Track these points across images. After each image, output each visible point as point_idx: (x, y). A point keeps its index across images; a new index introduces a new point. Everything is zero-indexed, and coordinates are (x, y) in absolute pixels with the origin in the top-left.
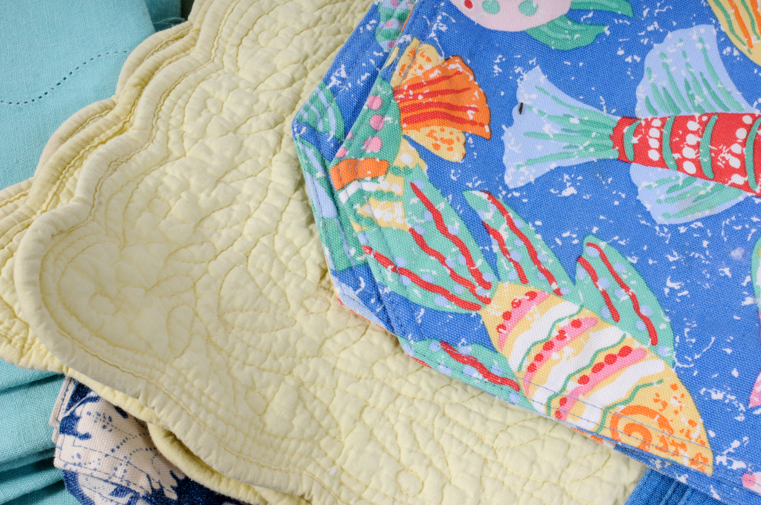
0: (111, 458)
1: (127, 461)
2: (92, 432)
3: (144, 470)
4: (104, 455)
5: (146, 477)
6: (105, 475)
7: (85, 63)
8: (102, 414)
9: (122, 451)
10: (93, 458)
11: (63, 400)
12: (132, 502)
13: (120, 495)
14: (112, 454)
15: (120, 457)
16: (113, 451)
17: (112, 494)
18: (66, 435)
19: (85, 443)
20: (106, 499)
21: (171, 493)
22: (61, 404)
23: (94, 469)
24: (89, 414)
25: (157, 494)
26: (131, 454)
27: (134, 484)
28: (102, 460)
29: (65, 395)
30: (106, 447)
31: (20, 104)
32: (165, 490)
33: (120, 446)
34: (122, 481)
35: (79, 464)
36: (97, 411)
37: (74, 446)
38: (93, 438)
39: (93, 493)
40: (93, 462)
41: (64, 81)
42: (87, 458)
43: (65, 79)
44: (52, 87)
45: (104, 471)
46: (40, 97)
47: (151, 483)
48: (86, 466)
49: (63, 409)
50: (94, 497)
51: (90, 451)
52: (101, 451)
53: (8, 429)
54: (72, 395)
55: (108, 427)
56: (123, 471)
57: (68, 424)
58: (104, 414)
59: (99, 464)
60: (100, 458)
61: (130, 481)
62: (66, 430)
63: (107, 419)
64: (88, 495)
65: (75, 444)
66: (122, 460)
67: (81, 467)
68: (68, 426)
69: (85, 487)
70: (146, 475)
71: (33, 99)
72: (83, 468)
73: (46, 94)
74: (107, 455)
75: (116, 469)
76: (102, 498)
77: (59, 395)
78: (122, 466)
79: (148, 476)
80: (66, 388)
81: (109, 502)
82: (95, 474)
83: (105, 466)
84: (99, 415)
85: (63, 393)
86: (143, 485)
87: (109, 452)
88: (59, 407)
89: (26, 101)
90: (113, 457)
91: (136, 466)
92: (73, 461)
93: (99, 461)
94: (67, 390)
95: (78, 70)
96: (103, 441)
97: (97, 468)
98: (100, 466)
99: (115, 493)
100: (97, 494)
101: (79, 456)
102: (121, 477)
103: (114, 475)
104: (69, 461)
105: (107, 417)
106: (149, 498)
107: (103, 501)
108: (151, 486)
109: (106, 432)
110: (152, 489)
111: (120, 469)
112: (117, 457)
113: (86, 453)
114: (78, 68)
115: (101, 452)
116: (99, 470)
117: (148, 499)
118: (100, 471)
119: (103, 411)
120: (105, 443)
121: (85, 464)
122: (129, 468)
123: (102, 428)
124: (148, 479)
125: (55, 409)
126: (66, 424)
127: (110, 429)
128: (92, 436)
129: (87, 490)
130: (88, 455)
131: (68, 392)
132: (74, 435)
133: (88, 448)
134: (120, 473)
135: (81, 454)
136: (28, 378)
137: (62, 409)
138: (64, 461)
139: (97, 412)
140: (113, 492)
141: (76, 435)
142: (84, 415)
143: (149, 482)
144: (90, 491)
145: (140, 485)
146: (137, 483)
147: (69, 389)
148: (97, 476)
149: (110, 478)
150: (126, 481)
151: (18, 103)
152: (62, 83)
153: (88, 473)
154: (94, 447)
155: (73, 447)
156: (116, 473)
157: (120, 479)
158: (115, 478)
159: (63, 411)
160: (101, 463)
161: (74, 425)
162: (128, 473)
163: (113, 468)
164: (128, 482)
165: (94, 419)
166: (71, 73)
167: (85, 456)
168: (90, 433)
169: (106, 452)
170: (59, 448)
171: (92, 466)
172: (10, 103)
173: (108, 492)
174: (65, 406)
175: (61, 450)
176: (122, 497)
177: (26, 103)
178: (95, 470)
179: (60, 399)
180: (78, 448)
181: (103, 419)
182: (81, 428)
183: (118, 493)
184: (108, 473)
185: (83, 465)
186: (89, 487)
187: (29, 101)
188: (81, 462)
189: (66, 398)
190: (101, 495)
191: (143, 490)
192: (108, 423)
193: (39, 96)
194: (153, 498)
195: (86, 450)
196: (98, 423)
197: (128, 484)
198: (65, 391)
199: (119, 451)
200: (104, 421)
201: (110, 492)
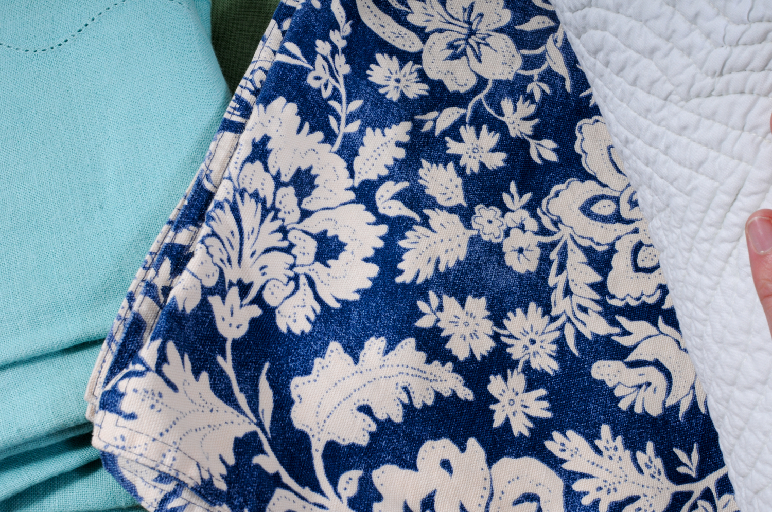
0: (160, 443)
1: (176, 447)
2: (138, 412)
3: (194, 457)
4: (152, 439)
5: (196, 466)
6: (152, 462)
7: (109, 9)
8: (150, 390)
9: (171, 435)
10: (139, 442)
11: (100, 372)
12: (178, 490)
13: (165, 481)
14: (161, 439)
15: (169, 442)
16: (161, 435)
17: (156, 480)
18: (107, 412)
19: (130, 423)
20: (149, 485)
21: (220, 483)
22: (97, 377)
23: (139, 454)
24: (135, 391)
25: (207, 485)
26: (181, 439)
27: (183, 474)
28: (149, 445)
29: (102, 367)
30: (154, 430)
31: (38, 52)
32: (214, 480)
33: (169, 429)
34: (170, 470)
35: (123, 448)
36: (145, 387)
37: (116, 425)
38: (140, 419)
39: (134, 476)
40: (139, 446)
41: (85, 27)
42: (132, 441)
43: (86, 25)
44: (72, 34)
45: (151, 458)
46: (60, 45)
47: (200, 473)
48: (130, 450)
49: (100, 383)
50: (135, 481)
51: (136, 433)
52: (148, 434)
53: (33, 402)
54: (111, 367)
55: (156, 407)
56: (172, 459)
57: (110, 400)
58: (152, 390)
59: (146, 449)
60: (147, 442)
61: (179, 470)
62: (107, 406)
63: (157, 395)
64: (128, 479)
65: (119, 424)
66: (171, 446)
67: (125, 450)
68: (110, 401)
69: (125, 469)
70: (196, 463)
71: (52, 46)
72: (127, 452)
73: (66, 41)
74: (154, 440)
75: (164, 456)
76: (144, 483)
77: (96, 367)
78: (170, 453)
79: (198, 465)
80: (103, 359)
81: (152, 488)
82: (141, 460)
83: (153, 452)
84: (147, 392)
85: (100, 365)
86: (192, 475)
87: (157, 436)
88: (96, 380)
89: (44, 48)
90: (162, 442)
91: (185, 452)
92: (116, 443)
93: (146, 446)
94: (104, 361)
95: (101, 16)
96: (151, 423)
97: (143, 453)
98: (147, 452)
99: (159, 479)
100: (139, 478)
101: (123, 438)
102: (170, 465)
103: (162, 462)
104: (110, 442)
105: (156, 393)
106: (198, 490)
107: (145, 487)
108: (201, 476)
109: (154, 413)
110: (202, 478)
111: (169, 456)
112: (166, 442)
113: (131, 436)
114: (101, 14)
115: (148, 436)
116: (146, 456)
117: (196, 490)
118: (146, 458)
119: (151, 387)
120: (153, 426)
121: (130, 448)
122: (178, 455)
123: (150, 409)
124: (197, 468)
125: (91, 383)
126: (108, 400)
127: (159, 409)
128: (138, 417)
129: (127, 472)
130: (133, 438)
131: (106, 364)
132: (118, 413)
133: (134, 429)
134: (168, 460)
135: (125, 436)
136: (55, 346)
137: (98, 383)
138: (104, 441)
139: (144, 389)
140: (156, 478)
141: (120, 413)
142: (130, 392)
143: (199, 471)
144: (131, 474)
145: (189, 475)
146: (186, 473)
147: (107, 361)
148: (143, 462)
149: (157, 466)
150: (175, 470)
151: (35, 51)
152: (83, 30)
153: (132, 458)
154: (140, 429)
155: (116, 427)
156: (164, 460)
157: (168, 468)
158: (163, 466)
159: (100, 385)
160: (148, 448)
161: (117, 401)
162: (177, 461)
163: (161, 455)
164: (177, 471)
165: (142, 397)
166: (93, 19)
167: (129, 439)
168: (136, 413)
169: (153, 436)
170: (99, 426)
171: (138, 451)
172: (27, 51)
173: (151, 478)
174: (102, 379)
175: (101, 428)
176: (167, 484)
177: (44, 50)
178: (141, 455)
179: (96, 372)
180: (122, 428)
181: (151, 396)
182: (126, 405)
183: (163, 479)
184: (156, 459)
185: (127, 449)
186: (129, 470)
187: (48, 49)
188: (125, 445)
189: (103, 370)
190: (143, 480)
191: (193, 481)
192: (157, 401)
193: (59, 43)
194: (202, 490)
195: (130, 431)
196: (145, 402)
197: (177, 474)
198: (102, 362)
199: (168, 436)
200: (153, 399)
201: (154, 477)
